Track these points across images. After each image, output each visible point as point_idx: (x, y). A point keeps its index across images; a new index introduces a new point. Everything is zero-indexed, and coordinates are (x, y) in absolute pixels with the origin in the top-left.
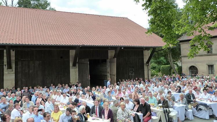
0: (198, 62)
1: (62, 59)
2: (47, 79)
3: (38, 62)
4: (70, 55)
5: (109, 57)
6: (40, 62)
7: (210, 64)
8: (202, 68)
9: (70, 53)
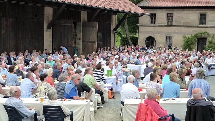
0: (157, 33)
1: (36, 18)
2: (20, 42)
3: (11, 20)
4: (45, 13)
5: (81, 20)
6: (14, 20)
7: (169, 35)
8: (160, 39)
9: (45, 10)
